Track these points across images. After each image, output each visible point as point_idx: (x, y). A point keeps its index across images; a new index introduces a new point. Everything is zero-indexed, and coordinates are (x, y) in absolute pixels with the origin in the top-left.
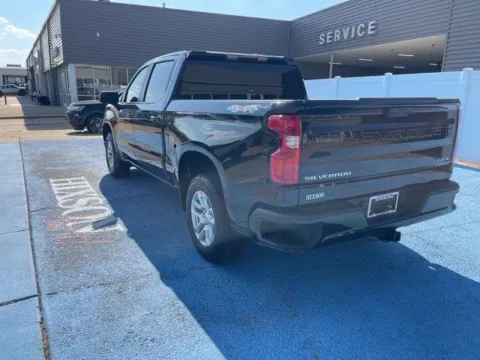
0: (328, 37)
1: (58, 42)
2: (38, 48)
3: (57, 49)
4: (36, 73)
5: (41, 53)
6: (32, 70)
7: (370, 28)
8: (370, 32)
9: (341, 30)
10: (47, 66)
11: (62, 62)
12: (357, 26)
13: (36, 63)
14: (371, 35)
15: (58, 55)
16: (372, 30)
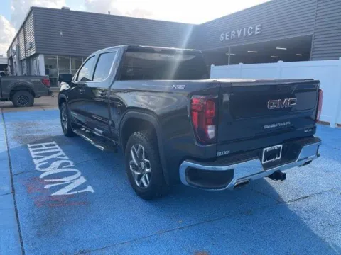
0: (227, 36)
1: (31, 39)
2: (16, 43)
3: (31, 44)
4: (14, 61)
5: (18, 46)
6: (11, 58)
7: (257, 29)
8: (257, 33)
9: (236, 31)
10: (23, 56)
11: (34, 53)
12: (247, 28)
13: (15, 53)
14: (258, 34)
15: (31, 48)
16: (258, 31)
